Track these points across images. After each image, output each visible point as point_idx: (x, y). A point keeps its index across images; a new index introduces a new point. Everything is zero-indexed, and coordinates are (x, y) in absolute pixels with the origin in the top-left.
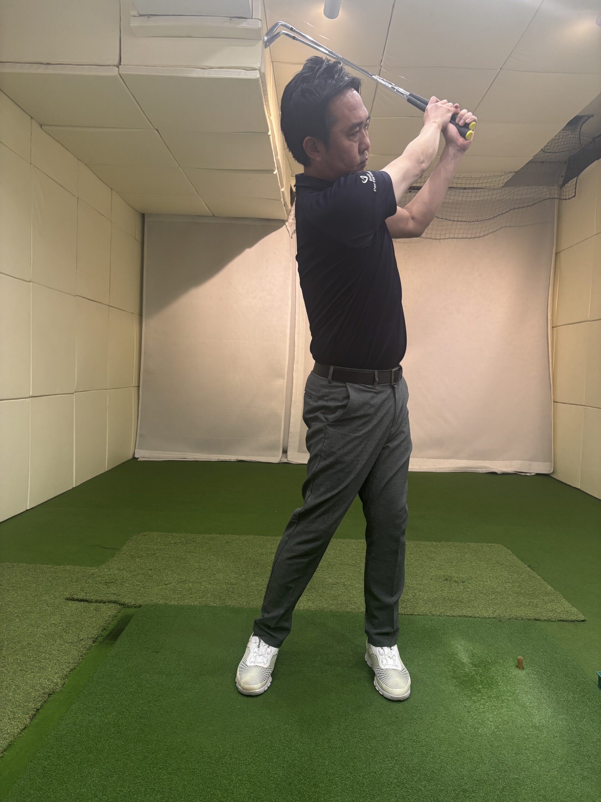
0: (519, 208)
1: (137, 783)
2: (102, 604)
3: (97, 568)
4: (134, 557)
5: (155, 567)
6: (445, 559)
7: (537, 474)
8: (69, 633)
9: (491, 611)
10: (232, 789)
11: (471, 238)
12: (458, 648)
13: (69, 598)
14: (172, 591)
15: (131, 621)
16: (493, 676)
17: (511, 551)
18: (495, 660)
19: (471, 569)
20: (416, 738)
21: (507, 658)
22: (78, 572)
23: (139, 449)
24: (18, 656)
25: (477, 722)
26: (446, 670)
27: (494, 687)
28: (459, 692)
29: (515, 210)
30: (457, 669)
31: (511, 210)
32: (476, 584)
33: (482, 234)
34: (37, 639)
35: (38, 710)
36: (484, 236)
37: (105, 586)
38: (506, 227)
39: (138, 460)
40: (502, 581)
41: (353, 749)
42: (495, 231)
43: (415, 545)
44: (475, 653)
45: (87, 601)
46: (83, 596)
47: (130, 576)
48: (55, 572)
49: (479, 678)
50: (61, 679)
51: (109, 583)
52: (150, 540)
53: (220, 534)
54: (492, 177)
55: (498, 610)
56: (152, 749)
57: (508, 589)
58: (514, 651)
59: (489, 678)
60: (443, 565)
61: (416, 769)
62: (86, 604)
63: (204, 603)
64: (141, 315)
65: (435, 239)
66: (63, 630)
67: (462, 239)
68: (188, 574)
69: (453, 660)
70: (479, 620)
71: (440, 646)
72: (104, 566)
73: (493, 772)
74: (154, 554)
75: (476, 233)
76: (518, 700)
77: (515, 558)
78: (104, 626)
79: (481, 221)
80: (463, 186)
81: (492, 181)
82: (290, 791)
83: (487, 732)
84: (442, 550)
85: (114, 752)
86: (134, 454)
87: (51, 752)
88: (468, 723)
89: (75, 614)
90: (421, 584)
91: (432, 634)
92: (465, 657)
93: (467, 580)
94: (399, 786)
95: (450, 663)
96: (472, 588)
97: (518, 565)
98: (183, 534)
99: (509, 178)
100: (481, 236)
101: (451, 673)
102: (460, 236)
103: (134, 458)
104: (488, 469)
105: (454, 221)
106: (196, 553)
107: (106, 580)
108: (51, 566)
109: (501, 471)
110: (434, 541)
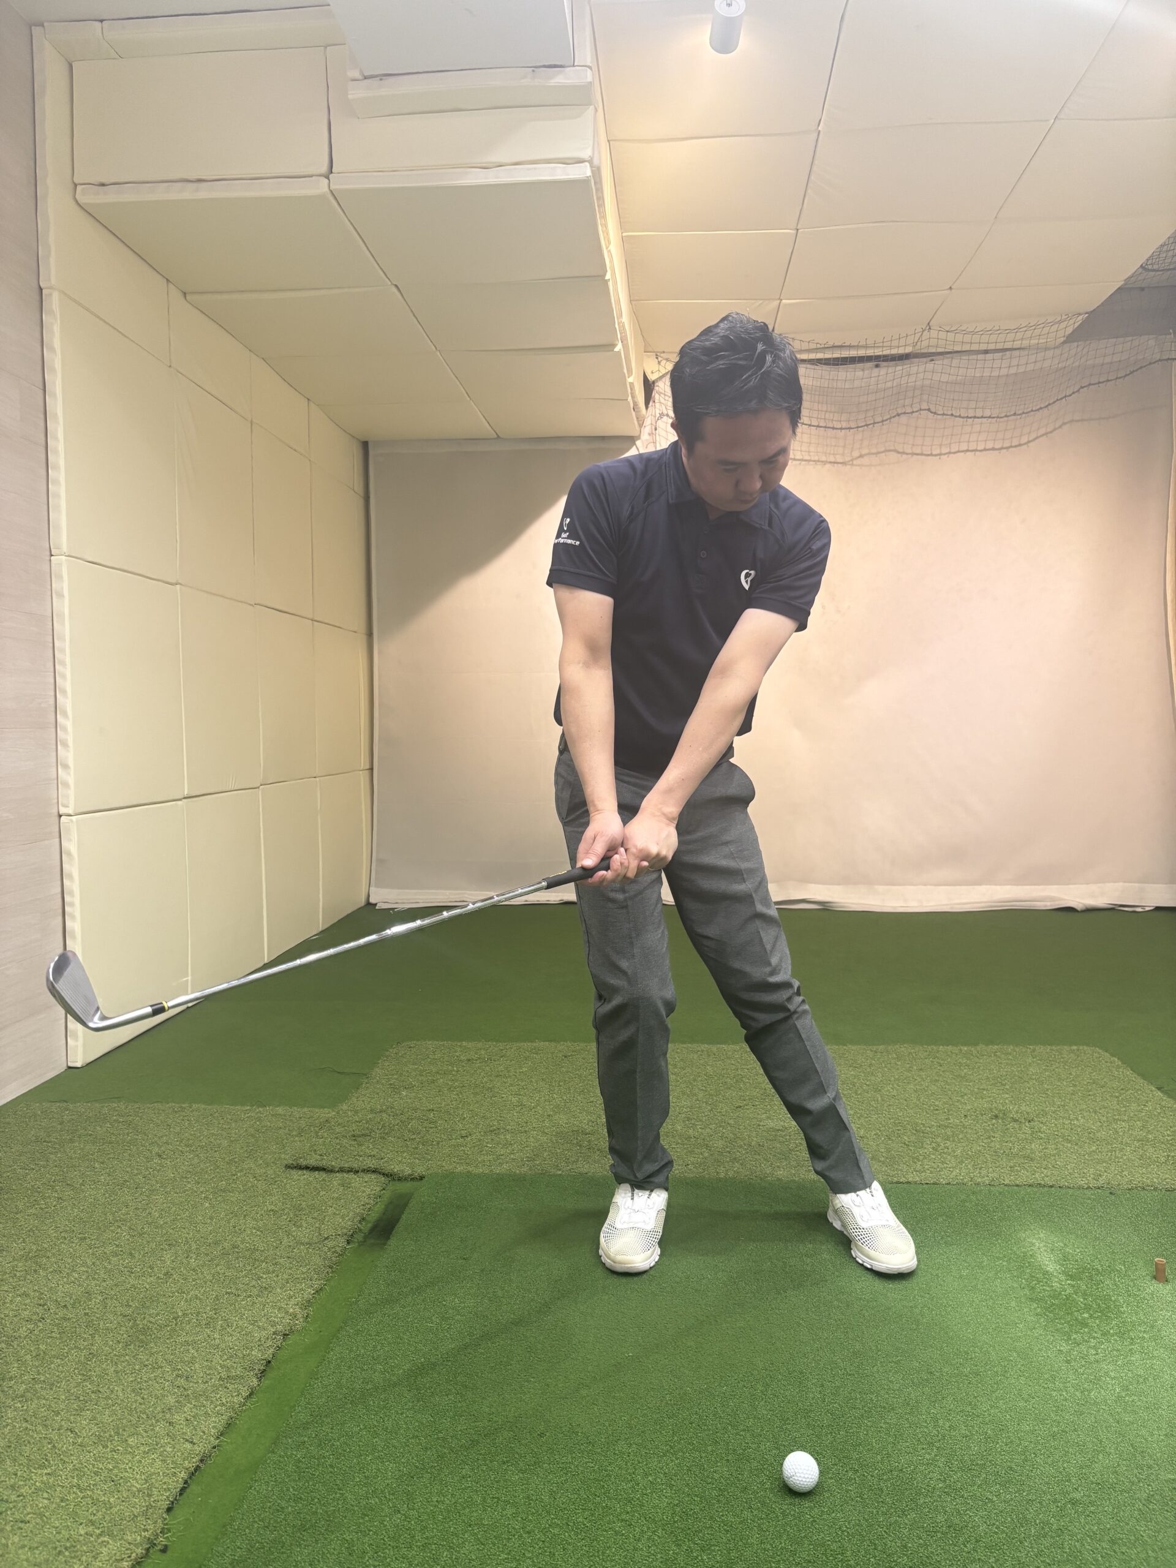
0: (1099, 383)
1: (466, 1488)
2: (351, 1175)
3: (333, 1111)
4: (396, 1088)
5: (440, 1106)
6: (988, 1078)
7: (1158, 909)
8: (301, 1226)
9: (1092, 1176)
10: (638, 1499)
11: (1002, 448)
12: (1033, 1244)
13: (292, 1164)
14: (476, 1148)
15: (410, 1205)
16: (1109, 1295)
17: (1118, 1059)
18: (1109, 1267)
19: (1044, 1096)
20: (972, 1408)
21: (1132, 1262)
22: (301, 1118)
23: (377, 886)
24: (218, 1268)
25: (1086, 1379)
26: (1015, 1285)
27: (1112, 1316)
28: (1046, 1325)
29: (1091, 387)
30: (1036, 1284)
31: (1082, 387)
32: (1056, 1125)
33: (1024, 440)
34: (247, 1238)
35: (269, 1362)
36: (1029, 442)
37: (353, 1143)
38: (1072, 421)
39: (377, 908)
40: (1107, 1118)
41: (855, 1429)
42: (1051, 432)
43: (927, 1053)
44: (1069, 1253)
45: (324, 1169)
46: (317, 1160)
47: (396, 1123)
48: (259, 1119)
49: (1082, 1300)
50: (301, 1308)
51: (359, 1136)
52: (421, 1057)
53: (551, 1041)
54: (1043, 325)
55: (1105, 1174)
56: (484, 1427)
57: (1121, 1134)
58: (1145, 1249)
59: (1101, 1300)
60: (987, 1090)
61: (977, 1464)
62: (323, 1175)
63: (539, 1170)
64: (370, 634)
65: (931, 455)
66: (290, 1221)
67: (984, 452)
68: (501, 1117)
69: (1027, 1267)
70: (1071, 1192)
71: (999, 1241)
72: (345, 1107)
73: (1126, 1468)
74: (433, 1082)
75: (1012, 438)
76: (1162, 1338)
77: (1129, 1072)
78: (363, 1214)
79: (1023, 413)
80: (983, 347)
81: (1043, 333)
82: (746, 1503)
83: (1107, 1397)
84: (981, 1061)
85: (416, 1433)
86: (369, 896)
87: (305, 1436)
88: (1069, 1382)
89: (307, 1193)
90: (948, 1127)
91: (979, 1220)
92: (1049, 1261)
93: (1037, 1116)
94: (947, 1494)
95: (1021, 1273)
96: (1048, 1131)
97: (1137, 1087)
98: (481, 1044)
99: (1077, 325)
100: (1022, 442)
101: (1027, 1291)
102: (981, 447)
103: (369, 905)
104: (1057, 903)
105: (968, 417)
106: (510, 1077)
107: (354, 1131)
108: (248, 1108)
109: (1084, 905)
110: (965, 1045)
